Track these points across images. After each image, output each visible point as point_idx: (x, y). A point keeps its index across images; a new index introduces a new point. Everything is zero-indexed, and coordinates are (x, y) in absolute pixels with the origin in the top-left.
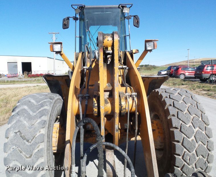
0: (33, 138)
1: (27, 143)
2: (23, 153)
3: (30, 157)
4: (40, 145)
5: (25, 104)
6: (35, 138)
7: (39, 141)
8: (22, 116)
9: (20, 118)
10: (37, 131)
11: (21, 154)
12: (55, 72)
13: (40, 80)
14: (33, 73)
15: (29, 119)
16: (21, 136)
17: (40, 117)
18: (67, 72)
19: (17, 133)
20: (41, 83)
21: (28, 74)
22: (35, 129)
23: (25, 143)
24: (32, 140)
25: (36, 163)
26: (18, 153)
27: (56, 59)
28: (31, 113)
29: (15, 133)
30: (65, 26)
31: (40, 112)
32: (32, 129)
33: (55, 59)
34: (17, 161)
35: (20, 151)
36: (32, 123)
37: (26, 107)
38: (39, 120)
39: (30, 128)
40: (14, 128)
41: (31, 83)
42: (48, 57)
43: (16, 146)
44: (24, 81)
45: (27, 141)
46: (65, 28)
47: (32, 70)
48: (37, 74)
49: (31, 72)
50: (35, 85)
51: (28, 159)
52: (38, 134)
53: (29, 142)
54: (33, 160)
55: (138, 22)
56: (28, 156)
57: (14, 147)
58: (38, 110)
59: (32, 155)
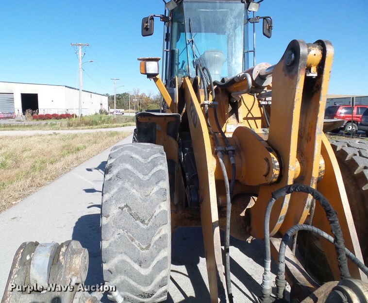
0: (151, 218)
1: (141, 225)
2: (136, 241)
3: (147, 248)
4: (161, 229)
5: (125, 161)
6: (153, 217)
7: (161, 223)
8: (127, 180)
9: (124, 183)
10: (155, 206)
11: (133, 243)
12: (82, 111)
13: (54, 124)
14: (41, 112)
15: (140, 186)
16: (131, 214)
17: (157, 183)
18: (98, 112)
19: (124, 209)
20: (59, 129)
21: (32, 114)
22: (152, 202)
23: (138, 226)
24: (149, 220)
25: (156, 258)
26: (128, 241)
27: (83, 91)
28: (141, 176)
29: (119, 208)
30: (147, 31)
31: (154, 174)
32: (148, 203)
33: (81, 90)
34: (126, 253)
35: (130, 237)
36: (145, 193)
37: (128, 166)
38: (156, 189)
39: (144, 201)
40: (117, 201)
41: (41, 129)
42: (66, 87)
43: (123, 230)
44: (27, 126)
45: (142, 222)
46: (148, 34)
47: (39, 107)
48: (48, 114)
49: (38, 111)
50: (51, 132)
51: (144, 251)
52: (158, 211)
53: (146, 224)
54: (152, 253)
55: (270, 27)
56: (144, 247)
57: (121, 231)
58: (151, 171)
59: (150, 245)
